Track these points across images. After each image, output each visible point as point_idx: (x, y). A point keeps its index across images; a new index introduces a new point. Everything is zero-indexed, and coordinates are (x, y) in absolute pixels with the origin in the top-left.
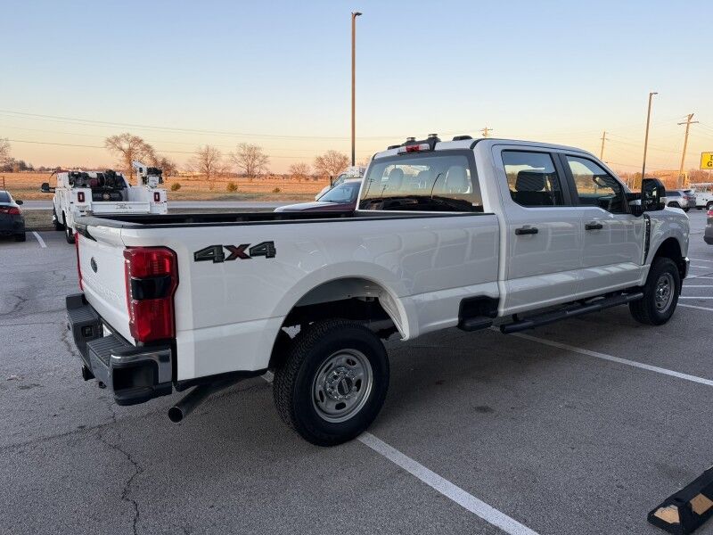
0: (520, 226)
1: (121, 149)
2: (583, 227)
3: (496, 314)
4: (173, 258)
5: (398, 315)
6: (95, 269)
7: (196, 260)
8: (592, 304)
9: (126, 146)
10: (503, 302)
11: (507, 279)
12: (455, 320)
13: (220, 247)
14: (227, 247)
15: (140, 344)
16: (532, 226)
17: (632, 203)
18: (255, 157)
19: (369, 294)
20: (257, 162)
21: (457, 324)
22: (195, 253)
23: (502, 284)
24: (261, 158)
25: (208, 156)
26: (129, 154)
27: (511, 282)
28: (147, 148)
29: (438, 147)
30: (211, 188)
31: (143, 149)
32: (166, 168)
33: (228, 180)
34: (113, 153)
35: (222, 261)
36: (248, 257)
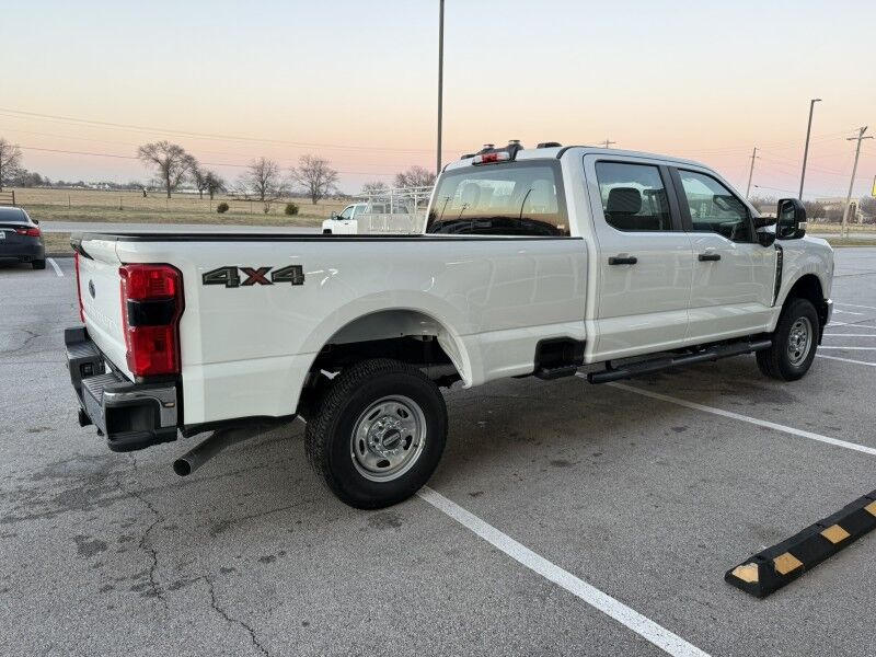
0: (615, 255)
1: (157, 161)
2: (696, 258)
3: (581, 362)
4: (178, 277)
5: (458, 356)
6: (93, 294)
7: (205, 283)
9: (163, 157)
10: (590, 346)
11: (597, 318)
12: (529, 366)
13: (235, 268)
14: (244, 270)
15: (140, 380)
16: (630, 254)
17: (760, 230)
18: (322, 173)
19: (426, 332)
20: (323, 179)
21: (532, 370)
22: (204, 276)
23: (591, 325)
24: (329, 175)
25: (263, 173)
26: (167, 168)
27: (601, 322)
28: (189, 160)
29: (520, 156)
30: (266, 211)
31: (184, 161)
32: (211, 185)
33: (287, 200)
34: (147, 165)
35: (237, 286)
36: (269, 283)
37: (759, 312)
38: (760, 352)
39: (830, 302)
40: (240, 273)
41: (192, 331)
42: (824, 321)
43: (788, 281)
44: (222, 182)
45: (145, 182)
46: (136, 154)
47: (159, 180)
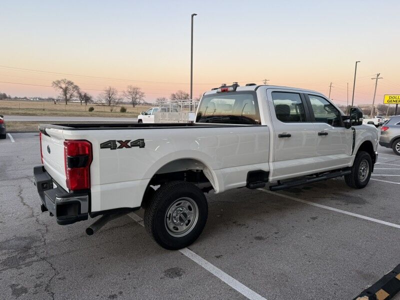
0: (281, 133)
1: (61, 88)
2: (317, 134)
3: (267, 181)
4: (90, 146)
5: (213, 179)
6: (49, 152)
7: (101, 148)
8: (322, 176)
9: (64, 86)
10: (271, 174)
11: (274, 161)
12: (244, 183)
13: (115, 141)
14: (119, 141)
15: (72, 192)
16: (288, 133)
17: (345, 121)
18: (137, 93)
19: (198, 168)
20: (138, 96)
21: (245, 185)
22: (101, 144)
23: (271, 164)
24: (140, 94)
25: (110, 94)
26: (65, 91)
27: (276, 163)
28: (76, 87)
29: (238, 89)
30: (111, 110)
31: (74, 88)
32: (86, 99)
33: (121, 105)
34: (56, 90)
35: (115, 149)
36: (129, 147)
37: (345, 158)
38: (346, 176)
39: (376, 153)
40: (117, 143)
41: (96, 170)
42: (374, 162)
43: (358, 144)
44: (91, 97)
45: (55, 97)
46: (51, 85)
47: (62, 97)
